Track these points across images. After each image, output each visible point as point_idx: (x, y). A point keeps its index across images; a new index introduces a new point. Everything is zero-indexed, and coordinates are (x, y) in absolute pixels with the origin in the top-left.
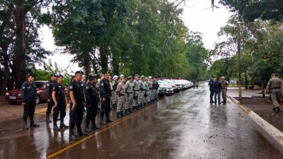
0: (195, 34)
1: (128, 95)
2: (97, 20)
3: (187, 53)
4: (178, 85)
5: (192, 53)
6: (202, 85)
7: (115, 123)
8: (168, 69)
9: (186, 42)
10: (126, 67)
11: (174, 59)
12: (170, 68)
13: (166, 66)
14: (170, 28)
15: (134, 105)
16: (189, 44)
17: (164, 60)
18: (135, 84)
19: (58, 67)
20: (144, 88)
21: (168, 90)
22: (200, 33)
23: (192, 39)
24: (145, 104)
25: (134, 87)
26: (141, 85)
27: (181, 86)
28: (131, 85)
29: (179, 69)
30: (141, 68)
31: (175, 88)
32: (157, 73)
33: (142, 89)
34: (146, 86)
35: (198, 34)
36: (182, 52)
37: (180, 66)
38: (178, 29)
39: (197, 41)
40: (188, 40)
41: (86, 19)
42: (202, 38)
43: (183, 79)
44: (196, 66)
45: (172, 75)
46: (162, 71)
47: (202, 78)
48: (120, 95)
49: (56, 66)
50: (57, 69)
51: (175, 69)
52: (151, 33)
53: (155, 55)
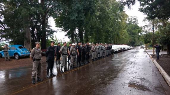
0: (133, 17)
1: (96, 52)
2: (81, 17)
3: (128, 29)
4: (121, 48)
5: (131, 29)
6: (137, 48)
7: (91, 63)
8: (116, 39)
9: (127, 22)
10: (92, 38)
11: (120, 33)
12: (118, 38)
13: (115, 37)
14: (117, 16)
15: (98, 56)
16: (129, 24)
17: (113, 34)
18: (99, 47)
19: (57, 38)
20: (103, 49)
21: (115, 50)
22: (136, 17)
23: (131, 21)
24: (103, 56)
25: (99, 48)
26: (102, 48)
27: (123, 49)
28: (98, 47)
29: (123, 39)
30: (101, 39)
31: (119, 50)
32: (109, 41)
33: (102, 50)
34: (104, 48)
35: (135, 18)
36: (124, 29)
37: (124, 37)
38: (122, 16)
39: (134, 22)
40: (128, 21)
41: (76, 17)
42: (137, 20)
43: (125, 45)
44: (133, 37)
45: (119, 42)
46: (112, 40)
47: (138, 44)
48: (93, 52)
49: (56, 38)
50: (56, 39)
51: (120, 39)
52: (106, 20)
53: (109, 31)
